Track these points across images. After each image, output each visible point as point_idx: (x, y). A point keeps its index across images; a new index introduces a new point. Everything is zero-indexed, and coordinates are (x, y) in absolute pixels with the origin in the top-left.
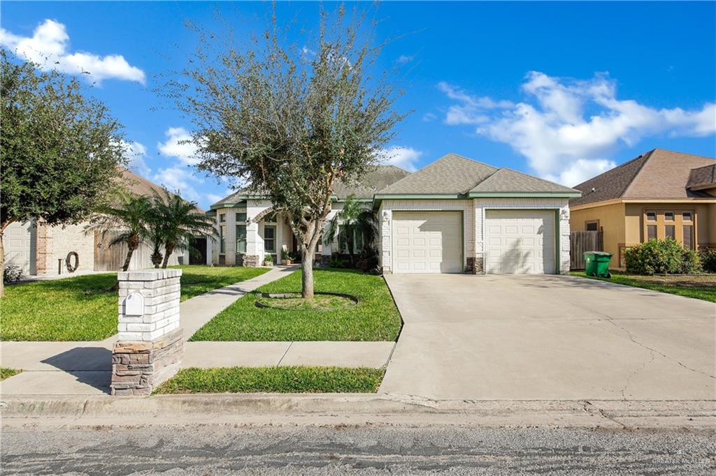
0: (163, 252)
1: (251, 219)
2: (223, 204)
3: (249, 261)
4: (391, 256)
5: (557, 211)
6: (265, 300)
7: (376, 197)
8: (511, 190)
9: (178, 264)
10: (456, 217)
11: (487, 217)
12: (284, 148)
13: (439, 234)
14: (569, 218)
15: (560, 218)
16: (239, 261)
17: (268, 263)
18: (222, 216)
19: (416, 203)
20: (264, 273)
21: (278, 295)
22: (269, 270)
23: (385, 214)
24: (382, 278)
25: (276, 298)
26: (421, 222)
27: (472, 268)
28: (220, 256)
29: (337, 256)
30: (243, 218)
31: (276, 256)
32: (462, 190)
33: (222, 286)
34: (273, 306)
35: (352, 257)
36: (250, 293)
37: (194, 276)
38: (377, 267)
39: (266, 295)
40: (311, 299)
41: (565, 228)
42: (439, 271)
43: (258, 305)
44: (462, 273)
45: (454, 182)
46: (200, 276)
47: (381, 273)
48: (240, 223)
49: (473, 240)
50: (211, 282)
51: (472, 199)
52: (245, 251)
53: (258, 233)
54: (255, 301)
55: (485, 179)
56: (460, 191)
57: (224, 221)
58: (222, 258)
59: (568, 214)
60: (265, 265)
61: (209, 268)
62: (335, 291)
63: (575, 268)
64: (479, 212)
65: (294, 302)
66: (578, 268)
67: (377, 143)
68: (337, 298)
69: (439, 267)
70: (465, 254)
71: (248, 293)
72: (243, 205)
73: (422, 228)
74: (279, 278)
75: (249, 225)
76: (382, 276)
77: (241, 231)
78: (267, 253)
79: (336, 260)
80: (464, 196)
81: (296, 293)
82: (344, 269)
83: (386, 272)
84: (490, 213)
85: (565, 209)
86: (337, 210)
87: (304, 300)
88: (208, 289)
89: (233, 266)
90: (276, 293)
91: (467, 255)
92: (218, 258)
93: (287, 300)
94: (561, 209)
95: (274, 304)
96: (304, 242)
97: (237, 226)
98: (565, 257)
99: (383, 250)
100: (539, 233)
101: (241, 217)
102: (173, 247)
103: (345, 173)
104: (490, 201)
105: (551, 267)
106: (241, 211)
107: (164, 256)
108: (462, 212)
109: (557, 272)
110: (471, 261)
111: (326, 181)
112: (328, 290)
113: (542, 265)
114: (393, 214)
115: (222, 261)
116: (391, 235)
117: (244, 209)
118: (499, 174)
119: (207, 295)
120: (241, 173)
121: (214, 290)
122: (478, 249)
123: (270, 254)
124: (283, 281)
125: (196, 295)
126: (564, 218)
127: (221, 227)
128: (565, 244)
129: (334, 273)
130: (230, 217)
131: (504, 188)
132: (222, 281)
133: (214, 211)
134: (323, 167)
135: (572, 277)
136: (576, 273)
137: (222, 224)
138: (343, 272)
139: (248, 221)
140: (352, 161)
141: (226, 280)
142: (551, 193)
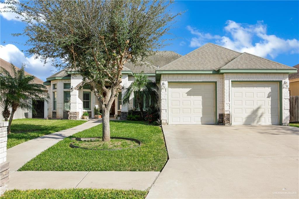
0: (10, 109)
1: (74, 87)
2: (55, 77)
3: (73, 115)
4: (167, 113)
5: (280, 82)
6: (77, 142)
7: (157, 72)
8: (249, 67)
9: (24, 117)
10: (212, 86)
11: (232, 86)
12: (88, 39)
13: (200, 98)
14: (288, 87)
15: (283, 87)
16: (66, 115)
17: (85, 117)
18: (54, 85)
19: (184, 76)
20: (82, 124)
21: (87, 139)
22: (85, 122)
23: (163, 84)
24: (160, 128)
25: (85, 141)
26: (188, 90)
27: (223, 121)
28: (53, 112)
29: (131, 112)
30: (68, 86)
31: (91, 112)
32: (216, 68)
33: (51, 133)
34: (82, 146)
35: (142, 113)
36: (68, 137)
37: (33, 126)
38: (157, 120)
39: (78, 139)
40: (108, 142)
41: (286, 94)
42: (200, 123)
43: (72, 146)
44: (216, 124)
45: (210, 62)
46: (37, 126)
47: (160, 124)
48: (66, 90)
49: (223, 102)
50: (44, 130)
51: (222, 74)
52: (70, 109)
53: (79, 97)
54: (70, 143)
55: (232, 60)
56: (214, 68)
57: (56, 89)
58: (54, 113)
59: (288, 84)
60: (83, 118)
61: (45, 120)
62: (126, 136)
63: (294, 121)
64: (227, 83)
65: (97, 144)
66: (296, 121)
67: (155, 36)
68: (127, 141)
69: (200, 120)
70: (218, 112)
71: (66, 137)
72: (68, 78)
73: (189, 94)
74: (90, 127)
75: (72, 91)
76: (161, 127)
77: (67, 96)
78: (85, 111)
79: (131, 116)
80: (217, 72)
81: (99, 137)
82: (136, 122)
83: (163, 123)
84: (235, 83)
85: (286, 81)
86: (132, 81)
87: (103, 142)
88: (40, 135)
89: (61, 119)
90: (86, 138)
91: (219, 112)
92: (52, 113)
93: (92, 143)
94: (283, 81)
95: (83, 145)
96: (104, 103)
97: (65, 92)
98: (286, 114)
99: (162, 108)
100: (268, 97)
101: (67, 86)
102: (17, 106)
103: (133, 56)
104: (235, 75)
105: (277, 121)
106: (67, 82)
107: (11, 112)
108: (216, 83)
109: (281, 124)
110: (222, 116)
111: (117, 61)
112: (121, 136)
113: (270, 119)
114: (169, 84)
115: (54, 116)
116: (167, 98)
117: (69, 80)
118: (241, 57)
119: (39, 139)
120: (62, 56)
121: (44, 136)
122: (226, 108)
123: (87, 111)
124: (93, 130)
125: (31, 139)
126: (285, 87)
127: (54, 92)
128: (286, 104)
129: (128, 124)
130: (60, 86)
131: (244, 67)
132: (51, 130)
133: (49, 82)
134: (115, 52)
135: (291, 127)
136: (294, 125)
137: (54, 90)
138: (135, 123)
139: (72, 89)
140: (137, 47)
141: (55, 129)
142: (277, 70)
